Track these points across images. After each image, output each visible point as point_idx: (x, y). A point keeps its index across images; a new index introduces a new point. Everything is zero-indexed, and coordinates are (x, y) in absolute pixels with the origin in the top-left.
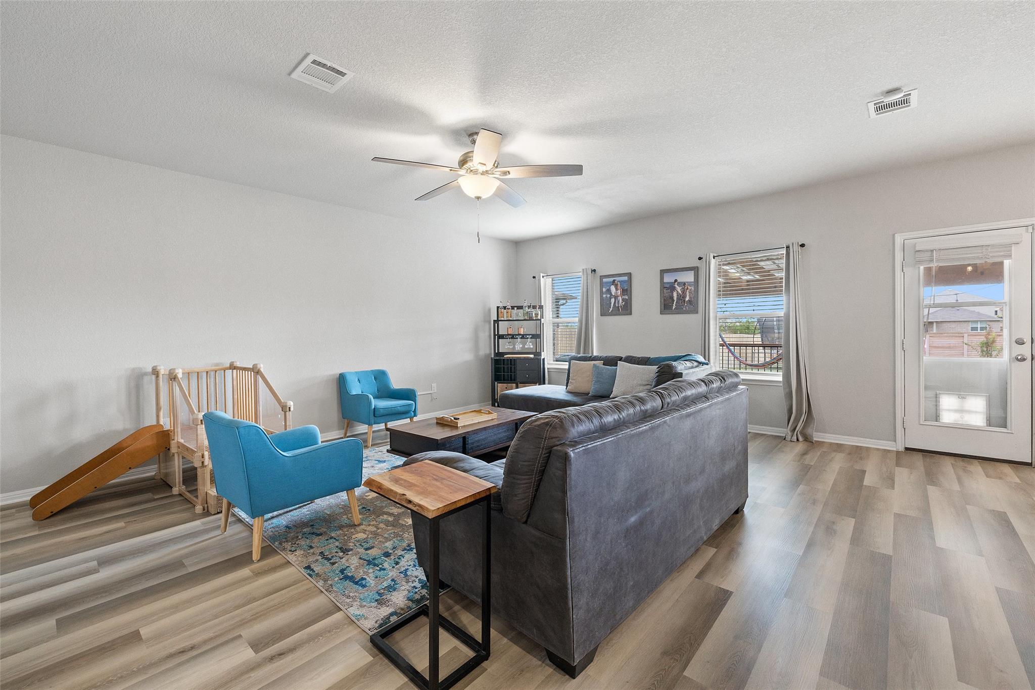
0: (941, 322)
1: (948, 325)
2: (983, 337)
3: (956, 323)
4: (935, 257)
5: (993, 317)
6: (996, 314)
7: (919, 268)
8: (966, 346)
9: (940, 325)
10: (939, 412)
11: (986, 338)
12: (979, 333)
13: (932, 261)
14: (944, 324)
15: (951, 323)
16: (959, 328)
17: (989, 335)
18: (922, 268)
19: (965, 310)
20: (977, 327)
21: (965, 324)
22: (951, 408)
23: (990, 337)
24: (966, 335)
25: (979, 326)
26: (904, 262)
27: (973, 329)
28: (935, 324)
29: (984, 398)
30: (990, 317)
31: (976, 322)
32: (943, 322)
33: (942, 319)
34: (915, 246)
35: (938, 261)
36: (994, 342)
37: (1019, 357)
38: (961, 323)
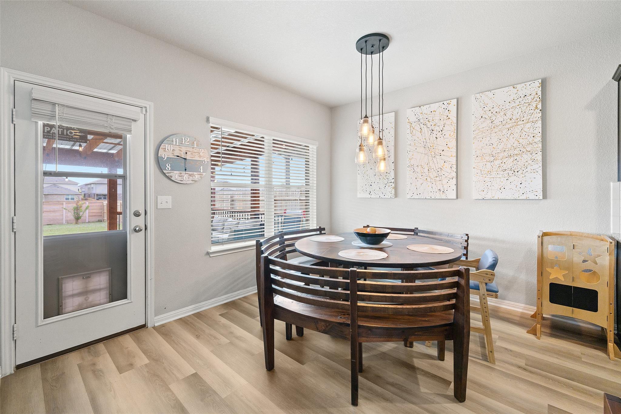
0: (48, 194)
1: (52, 196)
2: (75, 204)
3: (57, 195)
4: (57, 114)
5: (77, 193)
6: (79, 191)
7: (36, 123)
8: (64, 210)
9: (47, 196)
10: (62, 300)
11: (76, 204)
12: (70, 201)
13: (53, 117)
14: (50, 196)
15: (54, 195)
16: (59, 198)
17: (78, 203)
18: (40, 123)
19: (62, 188)
20: (69, 198)
21: (62, 196)
22: (75, 292)
23: (79, 204)
24: (64, 203)
25: (70, 197)
26: (14, 110)
27: (67, 199)
29: (107, 273)
30: (76, 192)
31: (68, 195)
32: (49, 194)
33: (48, 193)
34: (31, 93)
35: (61, 119)
36: (81, 207)
37: (137, 229)
38: (60, 195)
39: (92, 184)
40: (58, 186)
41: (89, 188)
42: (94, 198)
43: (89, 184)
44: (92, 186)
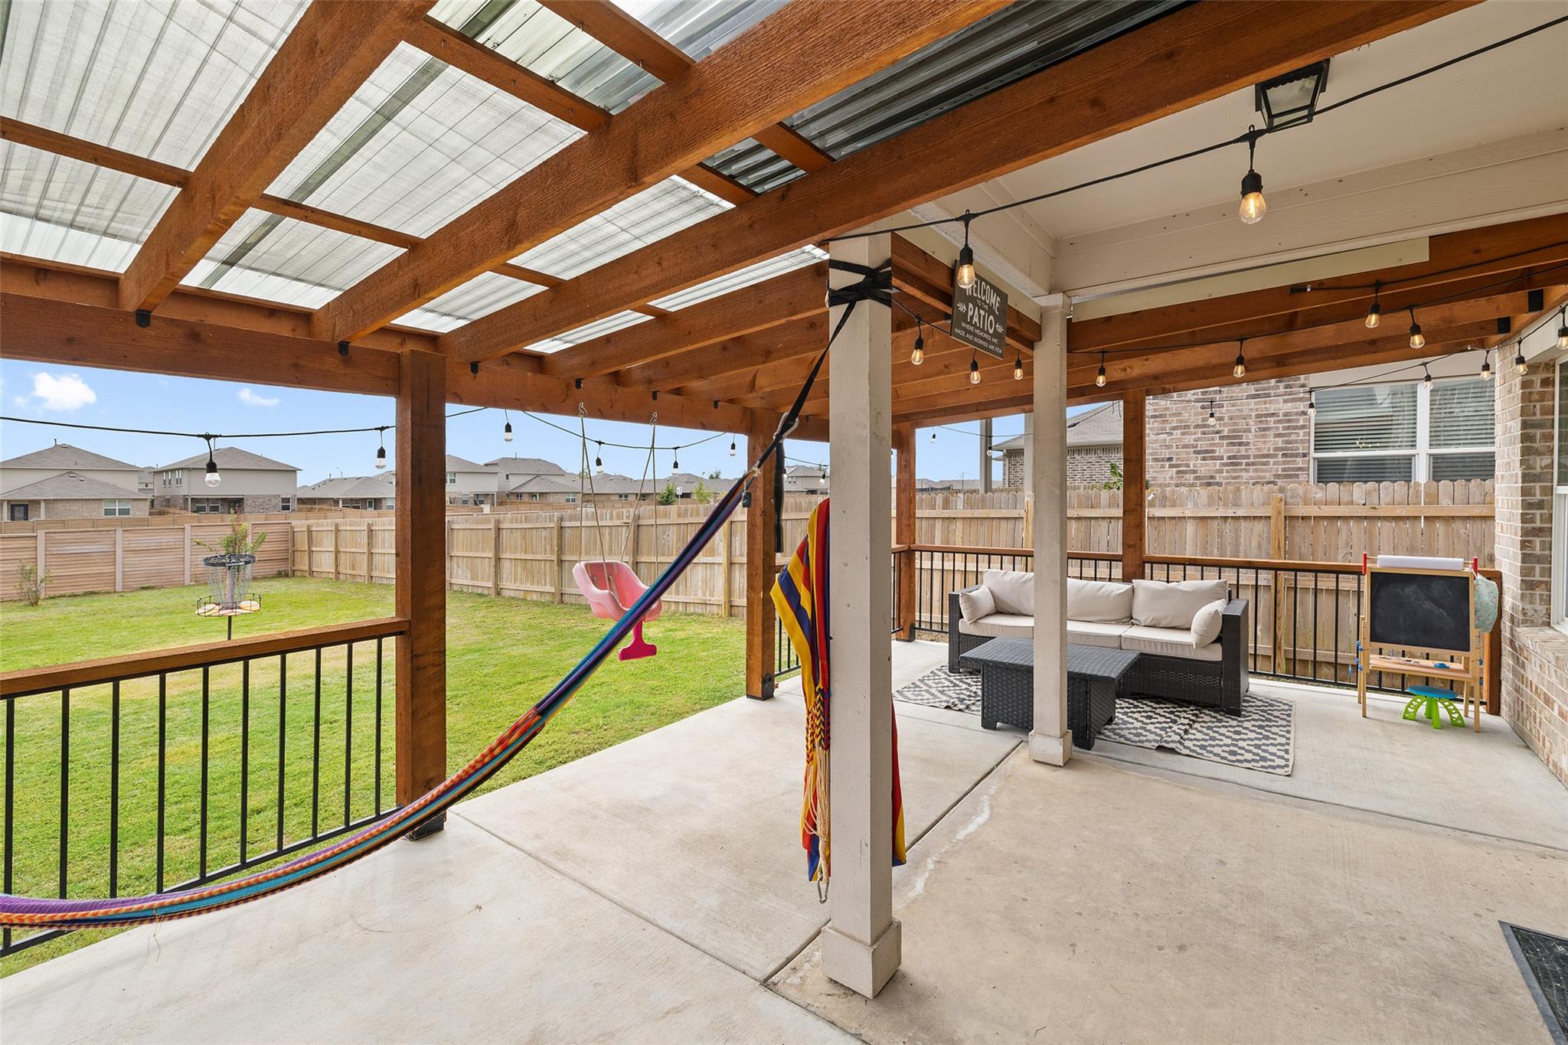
0: (54, 500)
1: (67, 505)
3: (80, 503)
5: (136, 494)
6: (137, 490)
8: (189, 547)
9: (52, 506)
14: (60, 505)
15: (72, 503)
16: (85, 511)
19: (93, 481)
20: (114, 510)
21: (95, 505)
25: (117, 508)
27: (108, 512)
28: (43, 505)
30: (132, 493)
31: (113, 500)
32: (57, 500)
33: (56, 495)
38: (88, 502)
39: (178, 469)
40: (82, 477)
41: (167, 482)
42: (186, 509)
43: (167, 471)
44: (178, 475)
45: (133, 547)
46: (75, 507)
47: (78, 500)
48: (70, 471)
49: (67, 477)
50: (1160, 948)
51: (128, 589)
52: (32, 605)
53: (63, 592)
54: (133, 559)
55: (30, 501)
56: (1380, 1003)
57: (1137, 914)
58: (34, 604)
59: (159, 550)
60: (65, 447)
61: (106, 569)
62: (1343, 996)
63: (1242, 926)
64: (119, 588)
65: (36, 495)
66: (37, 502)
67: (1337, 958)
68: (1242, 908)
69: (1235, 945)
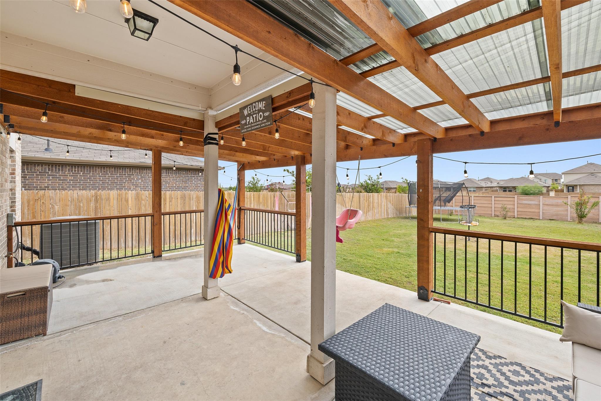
0: (583, 185)
14: (586, 187)
32: (585, 185)
40: (597, 175)
45: (546, 203)
46: (592, 187)
47: (593, 185)
48: (592, 173)
49: (590, 176)
50: (170, 338)
51: (544, 219)
52: (504, 219)
53: (522, 217)
54: (546, 208)
55: (575, 185)
56: (102, 369)
57: (185, 341)
58: (505, 218)
59: (557, 205)
60: (591, 164)
61: (536, 211)
62: (114, 363)
63: (155, 362)
64: (541, 218)
65: (576, 183)
66: (576, 185)
67: (119, 375)
68: (160, 368)
69: (152, 354)
